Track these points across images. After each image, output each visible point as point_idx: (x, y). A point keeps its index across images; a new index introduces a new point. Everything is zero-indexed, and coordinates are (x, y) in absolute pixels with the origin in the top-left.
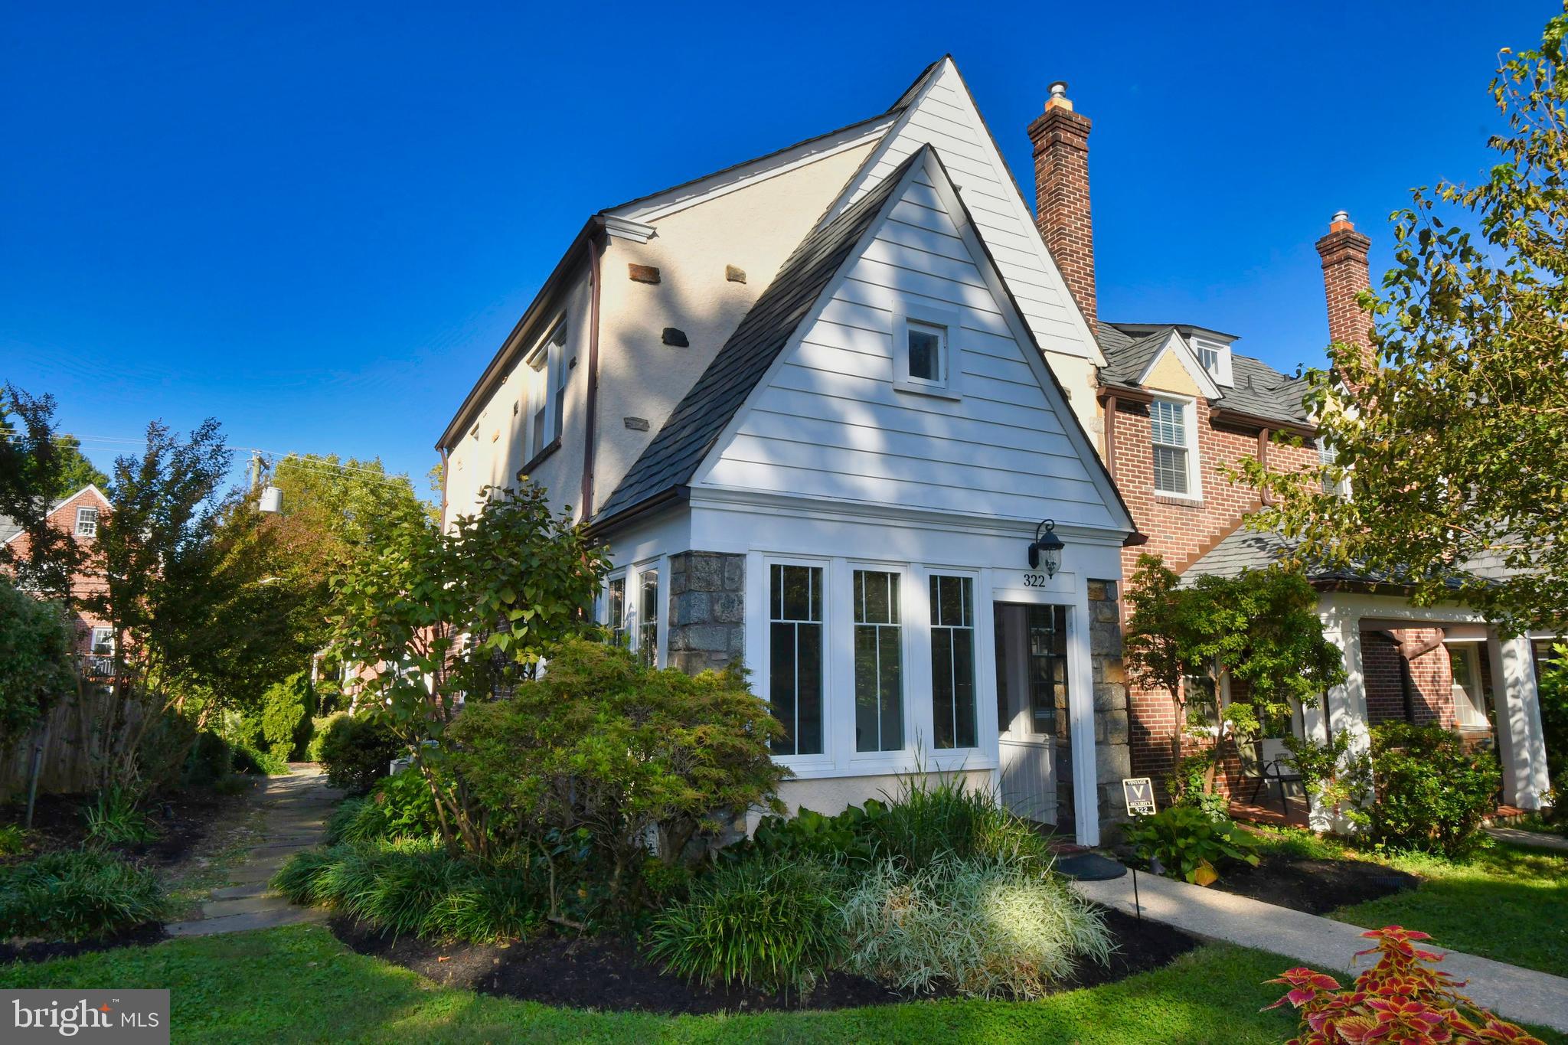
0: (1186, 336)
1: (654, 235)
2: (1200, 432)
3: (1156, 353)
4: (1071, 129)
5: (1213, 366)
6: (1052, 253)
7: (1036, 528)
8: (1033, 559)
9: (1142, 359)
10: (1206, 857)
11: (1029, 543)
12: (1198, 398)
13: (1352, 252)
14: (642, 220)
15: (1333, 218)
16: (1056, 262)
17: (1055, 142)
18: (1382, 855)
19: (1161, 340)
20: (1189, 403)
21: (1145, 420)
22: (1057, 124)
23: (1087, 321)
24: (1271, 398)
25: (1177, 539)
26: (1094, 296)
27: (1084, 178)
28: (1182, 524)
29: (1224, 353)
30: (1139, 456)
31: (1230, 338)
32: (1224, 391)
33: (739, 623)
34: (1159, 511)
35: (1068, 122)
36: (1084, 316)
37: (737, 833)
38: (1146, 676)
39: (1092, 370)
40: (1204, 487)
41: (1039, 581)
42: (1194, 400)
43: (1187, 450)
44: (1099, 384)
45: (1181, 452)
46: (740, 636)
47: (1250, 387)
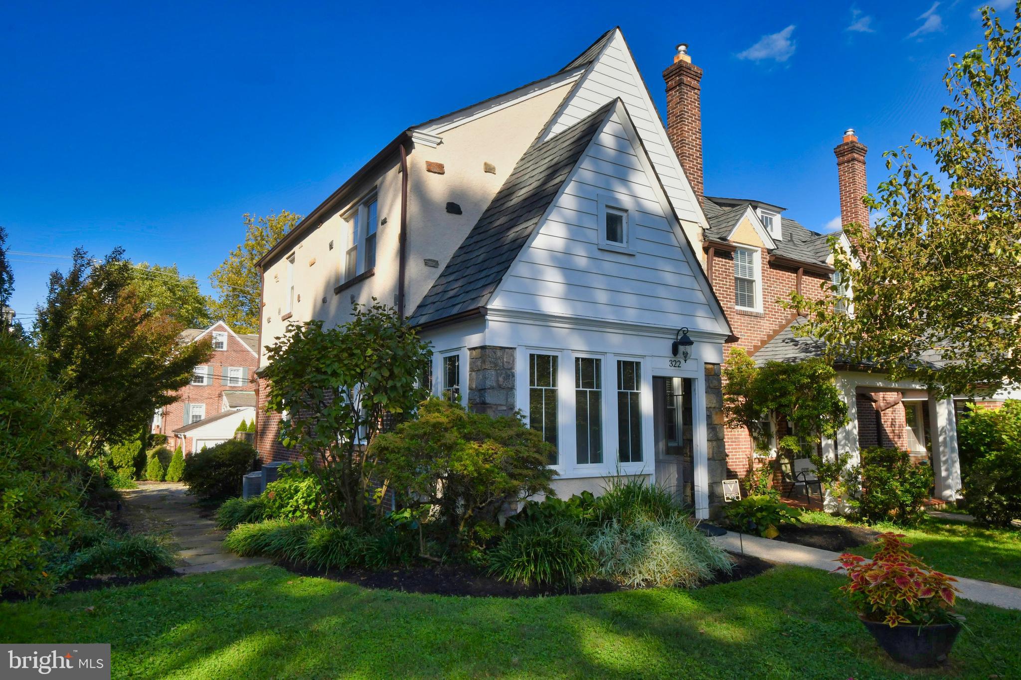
0: (755, 208)
1: (441, 142)
2: (763, 270)
3: (738, 220)
4: (690, 75)
5: (769, 226)
6: (678, 156)
7: (676, 332)
8: (675, 351)
9: (730, 224)
10: (772, 523)
11: (672, 342)
12: (762, 248)
13: (856, 156)
14: (433, 133)
15: (845, 133)
16: (680, 161)
17: (680, 83)
18: (866, 524)
19: (741, 212)
20: (757, 251)
21: (731, 262)
22: (682, 72)
23: (698, 200)
24: (803, 247)
25: (748, 336)
26: (702, 183)
27: (697, 107)
28: (751, 327)
29: (777, 219)
30: (726, 285)
31: (780, 209)
32: (777, 243)
33: (512, 388)
34: (738, 319)
35: (688, 71)
36: (696, 196)
37: (512, 510)
38: (732, 421)
39: (700, 231)
40: (764, 304)
41: (678, 364)
42: (760, 250)
43: (754, 281)
44: (704, 239)
45: (751, 282)
46: (513, 396)
47: (791, 240)
